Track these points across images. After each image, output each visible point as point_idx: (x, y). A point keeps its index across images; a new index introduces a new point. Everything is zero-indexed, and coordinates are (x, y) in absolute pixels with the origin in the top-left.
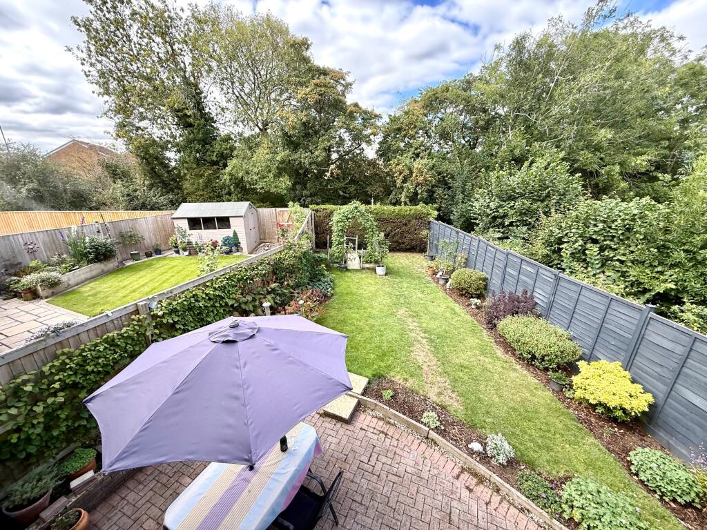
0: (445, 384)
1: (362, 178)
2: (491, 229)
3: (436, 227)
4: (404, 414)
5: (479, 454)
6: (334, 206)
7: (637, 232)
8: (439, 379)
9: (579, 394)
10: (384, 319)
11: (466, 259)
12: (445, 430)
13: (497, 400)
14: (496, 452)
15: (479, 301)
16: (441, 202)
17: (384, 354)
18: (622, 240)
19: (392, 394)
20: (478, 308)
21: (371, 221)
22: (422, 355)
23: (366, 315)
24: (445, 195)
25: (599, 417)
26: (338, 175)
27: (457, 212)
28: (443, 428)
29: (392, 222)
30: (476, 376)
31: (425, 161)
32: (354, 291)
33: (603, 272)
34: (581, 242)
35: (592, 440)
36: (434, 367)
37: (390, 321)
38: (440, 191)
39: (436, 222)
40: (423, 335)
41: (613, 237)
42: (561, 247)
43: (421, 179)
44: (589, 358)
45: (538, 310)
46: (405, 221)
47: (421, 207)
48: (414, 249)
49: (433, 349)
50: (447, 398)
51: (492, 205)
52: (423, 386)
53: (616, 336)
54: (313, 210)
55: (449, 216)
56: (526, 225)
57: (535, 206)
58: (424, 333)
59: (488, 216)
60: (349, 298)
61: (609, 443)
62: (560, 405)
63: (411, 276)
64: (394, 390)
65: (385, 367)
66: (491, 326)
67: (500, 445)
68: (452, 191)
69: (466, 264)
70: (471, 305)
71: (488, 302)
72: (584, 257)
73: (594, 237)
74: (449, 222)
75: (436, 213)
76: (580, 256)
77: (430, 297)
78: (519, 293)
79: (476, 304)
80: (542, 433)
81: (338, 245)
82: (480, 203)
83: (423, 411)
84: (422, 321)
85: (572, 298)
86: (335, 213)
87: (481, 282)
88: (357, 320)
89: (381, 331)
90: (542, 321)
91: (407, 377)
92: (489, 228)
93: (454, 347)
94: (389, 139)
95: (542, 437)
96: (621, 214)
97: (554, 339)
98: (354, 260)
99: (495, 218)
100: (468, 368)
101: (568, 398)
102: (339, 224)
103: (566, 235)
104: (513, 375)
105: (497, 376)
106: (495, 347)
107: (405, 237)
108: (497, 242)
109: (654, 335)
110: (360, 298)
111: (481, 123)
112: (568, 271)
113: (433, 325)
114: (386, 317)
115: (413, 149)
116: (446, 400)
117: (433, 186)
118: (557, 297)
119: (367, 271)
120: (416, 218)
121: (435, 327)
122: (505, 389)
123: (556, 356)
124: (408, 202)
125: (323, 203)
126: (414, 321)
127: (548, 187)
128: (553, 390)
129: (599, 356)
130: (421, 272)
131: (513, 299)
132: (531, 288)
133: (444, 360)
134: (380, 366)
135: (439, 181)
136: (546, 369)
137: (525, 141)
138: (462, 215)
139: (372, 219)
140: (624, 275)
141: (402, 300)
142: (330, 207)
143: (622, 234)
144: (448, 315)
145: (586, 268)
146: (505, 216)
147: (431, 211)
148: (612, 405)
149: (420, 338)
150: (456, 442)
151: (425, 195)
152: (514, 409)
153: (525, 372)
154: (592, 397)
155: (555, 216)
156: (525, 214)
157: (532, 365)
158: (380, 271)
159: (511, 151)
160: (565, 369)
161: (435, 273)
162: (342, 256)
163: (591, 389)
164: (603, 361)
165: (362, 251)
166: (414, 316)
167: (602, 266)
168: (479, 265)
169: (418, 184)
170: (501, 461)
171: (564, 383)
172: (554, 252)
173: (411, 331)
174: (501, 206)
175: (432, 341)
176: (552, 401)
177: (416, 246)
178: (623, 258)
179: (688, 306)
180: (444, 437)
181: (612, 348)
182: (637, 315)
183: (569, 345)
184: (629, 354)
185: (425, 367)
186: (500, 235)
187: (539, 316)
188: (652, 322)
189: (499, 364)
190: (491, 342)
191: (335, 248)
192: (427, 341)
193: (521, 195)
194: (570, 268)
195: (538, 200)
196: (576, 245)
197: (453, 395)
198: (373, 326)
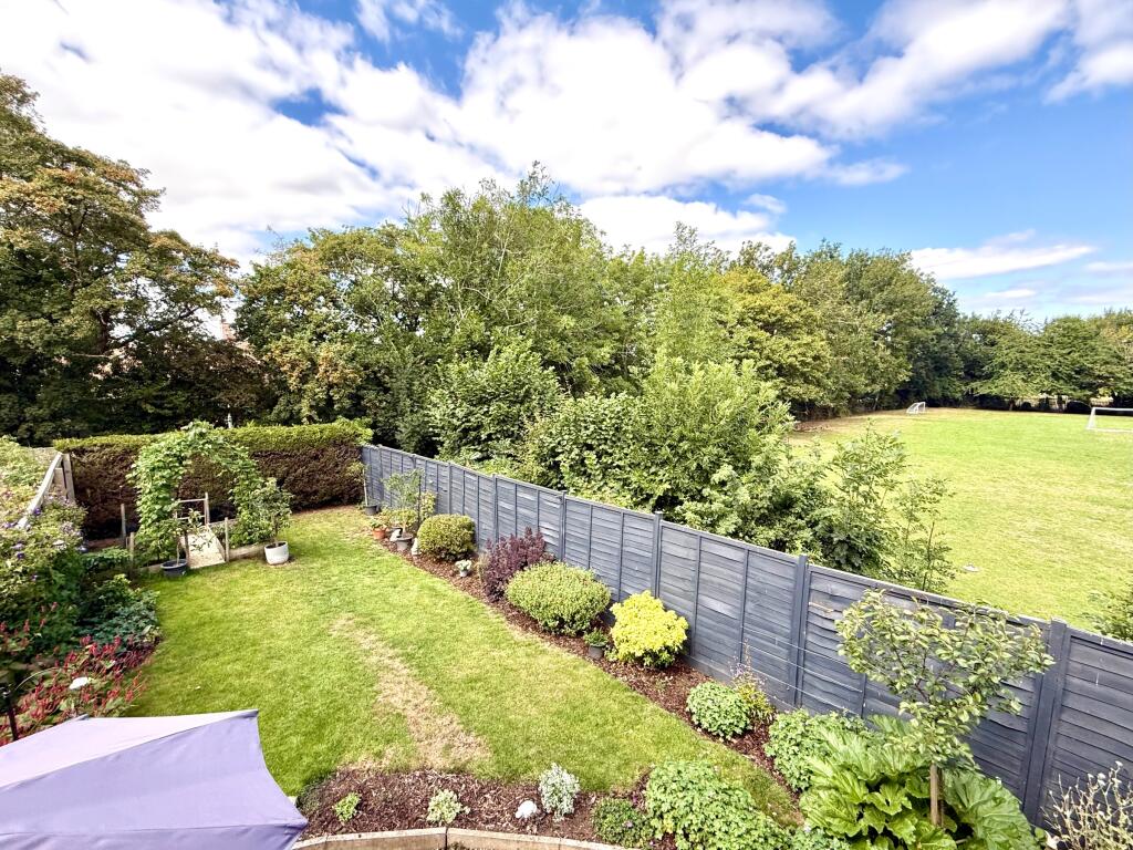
0: (451, 727)
1: (202, 377)
2: (463, 448)
3: (375, 456)
4: (391, 827)
5: (533, 819)
6: (135, 437)
7: (626, 431)
8: (439, 722)
9: (623, 650)
10: (306, 650)
11: (435, 500)
12: (472, 813)
13: (533, 711)
14: (556, 798)
15: (469, 562)
16: (375, 414)
17: (321, 725)
18: (614, 442)
19: (357, 800)
20: (470, 574)
21: (242, 458)
22: (399, 691)
23: (260, 656)
24: (381, 402)
25: (649, 672)
26: (133, 369)
27: (405, 427)
28: (467, 810)
29: (287, 456)
30: (496, 688)
31: (338, 347)
32: (220, 613)
33: (606, 484)
34: (576, 451)
35: (651, 706)
36: (427, 704)
37: (320, 649)
38: (372, 395)
39: (372, 446)
40: (391, 652)
41: (606, 439)
42: (557, 459)
43: (334, 377)
44: (620, 597)
45: (550, 551)
46: (315, 452)
47: (340, 425)
48: (339, 500)
49: (416, 671)
50: (462, 750)
51: (460, 413)
52: (415, 749)
53: (637, 559)
54: (68, 451)
55: (393, 435)
56: (509, 437)
57: (514, 410)
58: (393, 647)
59: (455, 429)
60: (207, 634)
61: (666, 701)
62: (608, 677)
63: (342, 550)
64: (360, 789)
65: (329, 749)
66: (496, 595)
67: (559, 783)
68: (393, 395)
69: (437, 509)
70: (457, 572)
71: (483, 559)
72: (583, 469)
73: (589, 442)
74: (394, 444)
75: (370, 432)
76: (579, 467)
77: (387, 579)
78: (522, 535)
79: (465, 569)
80: (601, 730)
81: (158, 520)
82: (440, 410)
83: (426, 800)
84: (384, 627)
85: (583, 524)
86: (143, 451)
87: (466, 531)
88: (240, 675)
89: (303, 678)
90: (559, 566)
91: (380, 747)
92: (459, 447)
93: (449, 652)
94: (259, 306)
95: (602, 736)
96: (606, 412)
97: (579, 586)
98: (204, 547)
99: (466, 431)
100: (480, 680)
101: (612, 663)
102: (158, 475)
103: (559, 443)
104: (543, 660)
105: (524, 674)
106: (508, 626)
107: (318, 481)
108: (476, 466)
109: (670, 546)
110: (236, 626)
111: (421, 296)
112: (572, 490)
113: (405, 627)
114: (308, 644)
115: (312, 325)
116: (460, 754)
117: (359, 388)
118: (568, 527)
119: (244, 562)
120: (335, 445)
121: (409, 630)
122: (539, 688)
123: (587, 609)
124: (316, 418)
125: (96, 432)
126: (370, 633)
127: (524, 384)
128: (594, 660)
129: (629, 591)
130: (360, 539)
131: (518, 546)
132: (535, 523)
133: (439, 684)
134: (317, 754)
135: (368, 379)
136: (580, 634)
137: (483, 324)
138: (413, 432)
139: (245, 455)
140: (626, 483)
141: (335, 601)
142: (122, 440)
143: (613, 435)
144: (426, 601)
145: (589, 482)
146: (479, 427)
147: (361, 430)
148: (656, 649)
149: (387, 661)
150: (494, 822)
151: (347, 403)
152: (559, 713)
153: (557, 649)
154: (637, 647)
155: (541, 421)
156: (504, 421)
157: (562, 635)
158: (275, 555)
159: (468, 336)
160: (598, 625)
161: (386, 535)
162: (171, 544)
163: (633, 638)
164: (635, 596)
165: (226, 524)
166: (366, 624)
167: (603, 477)
168: (457, 506)
169: (331, 386)
170: (566, 810)
171: (603, 643)
172: (550, 468)
173: (367, 653)
174: (471, 413)
175: (410, 657)
176: (597, 675)
177: (342, 494)
178: (621, 463)
179: (687, 504)
180: (474, 826)
181: (638, 575)
182: (650, 527)
183: (596, 589)
184: (654, 578)
185: (411, 713)
186: (478, 455)
187: (553, 561)
188: (664, 531)
189: (521, 652)
190: (502, 622)
191: (149, 531)
192: (402, 661)
193: (495, 396)
194: (573, 486)
195: (515, 402)
196: (573, 455)
197: (470, 739)
198: (284, 673)
